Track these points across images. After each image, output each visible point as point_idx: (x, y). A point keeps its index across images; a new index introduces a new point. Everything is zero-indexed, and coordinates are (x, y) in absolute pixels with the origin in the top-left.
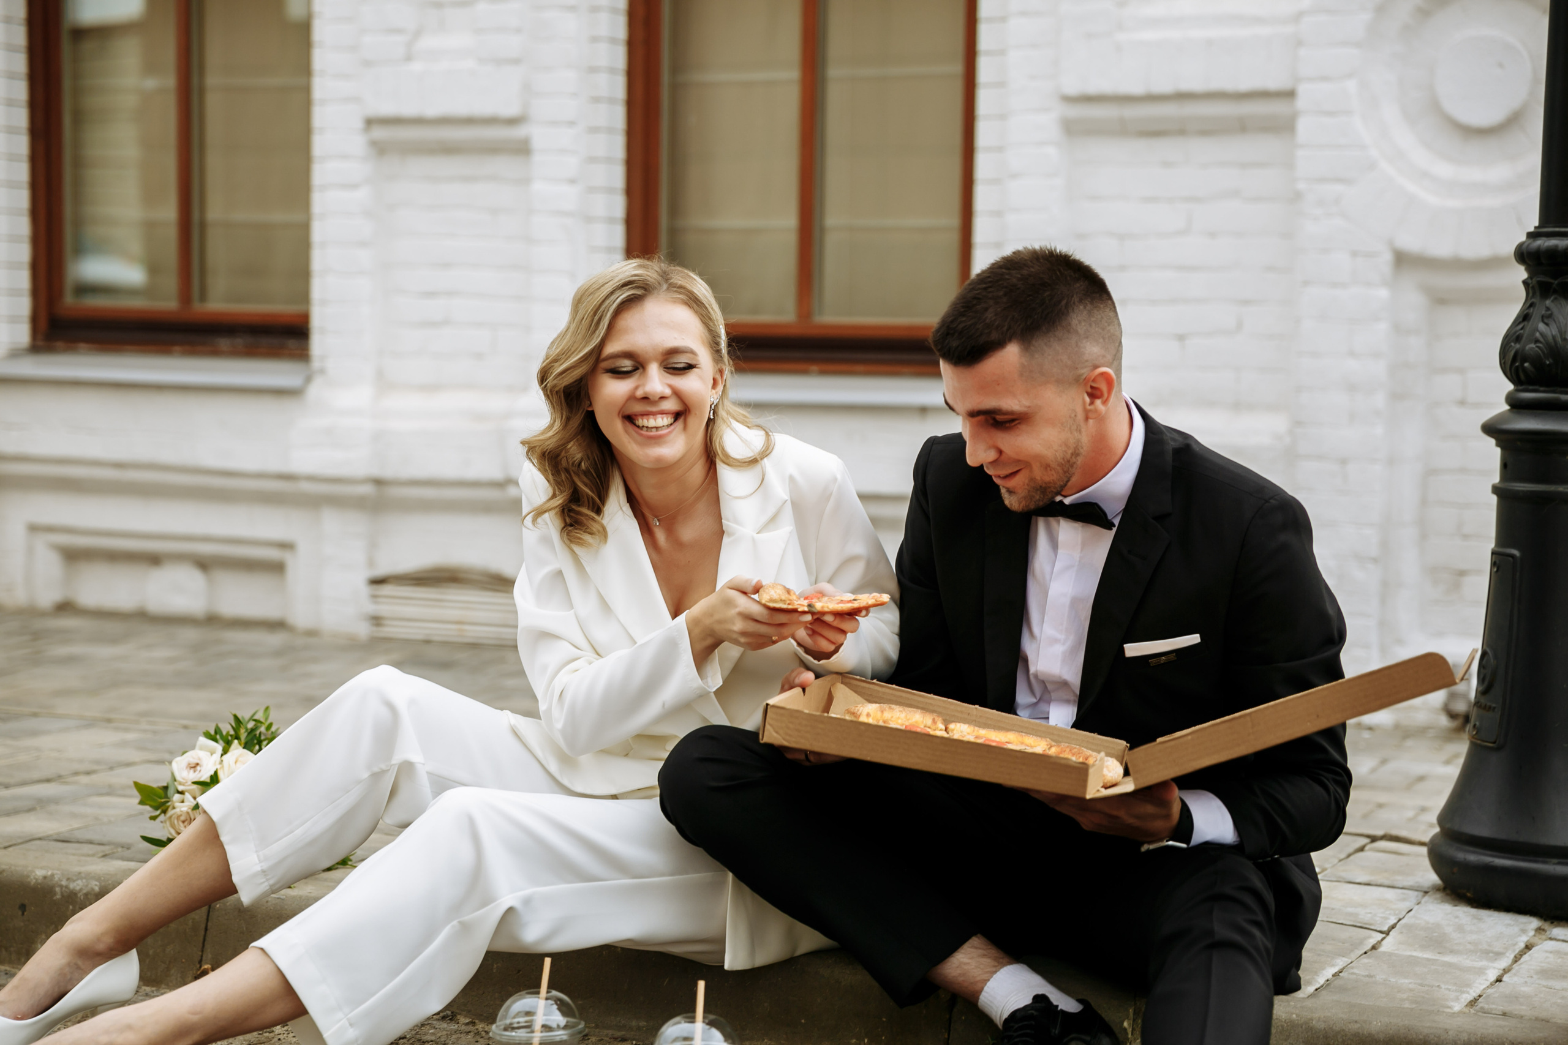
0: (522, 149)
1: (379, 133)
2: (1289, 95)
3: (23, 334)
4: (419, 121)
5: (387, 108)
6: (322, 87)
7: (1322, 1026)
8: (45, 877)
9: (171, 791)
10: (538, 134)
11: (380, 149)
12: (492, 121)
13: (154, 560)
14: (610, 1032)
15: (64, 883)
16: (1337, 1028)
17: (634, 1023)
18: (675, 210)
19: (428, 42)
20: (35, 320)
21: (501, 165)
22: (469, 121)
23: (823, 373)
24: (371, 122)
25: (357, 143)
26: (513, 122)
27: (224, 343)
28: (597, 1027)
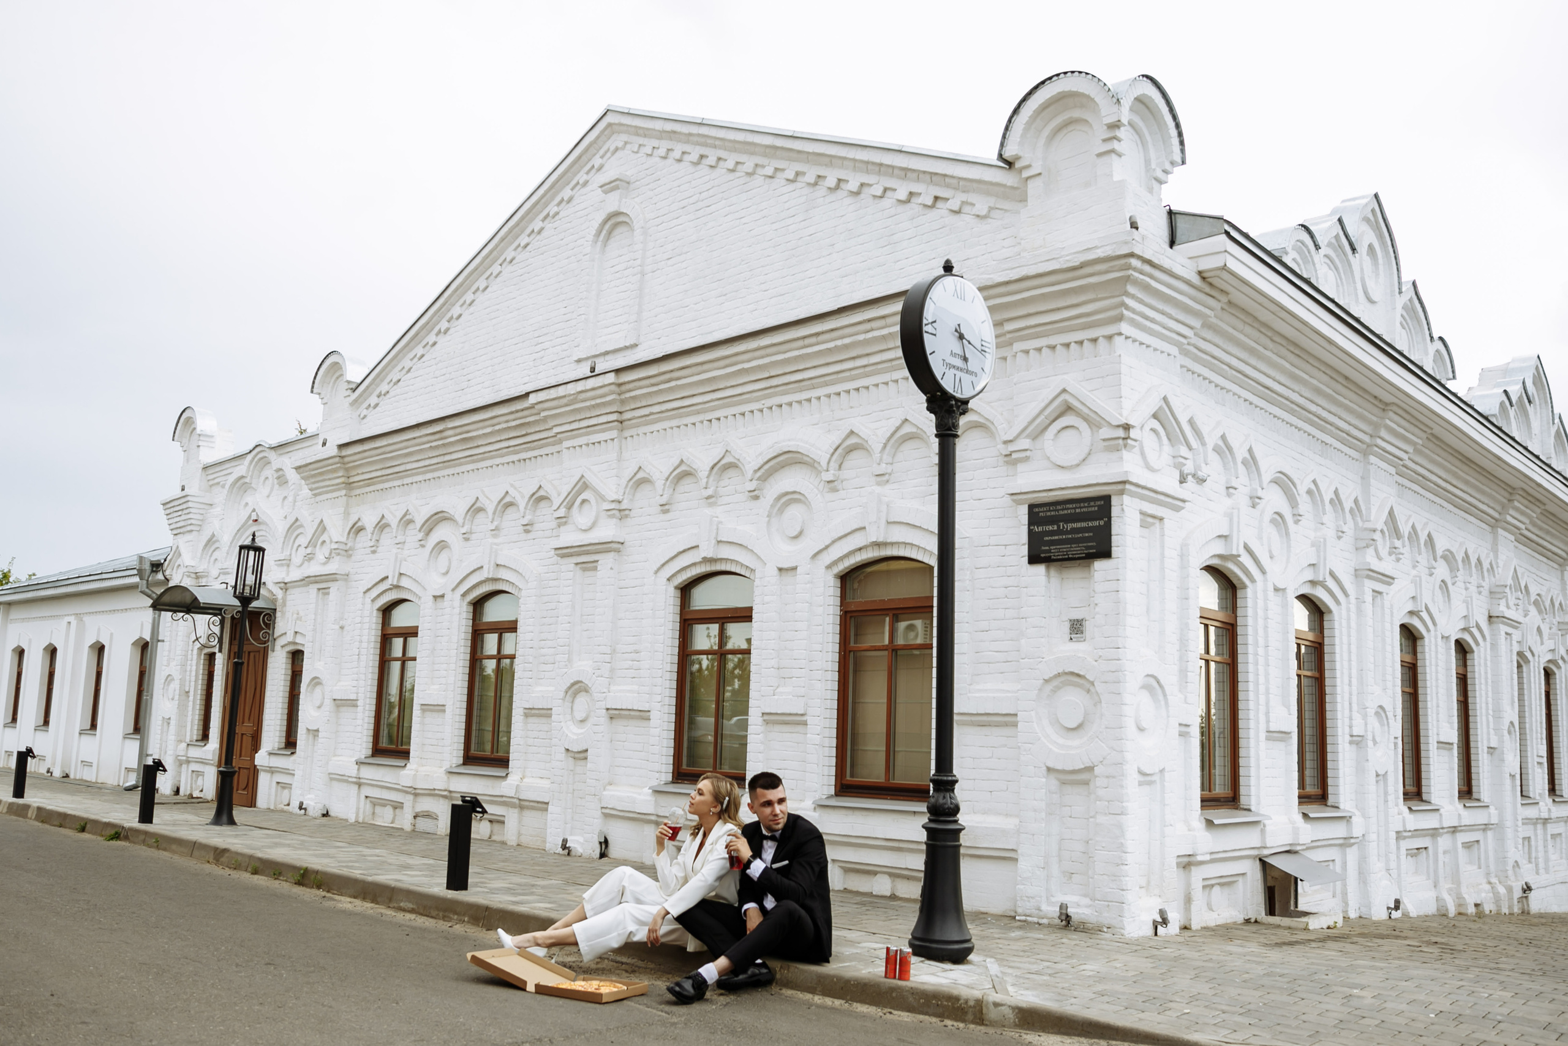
0: (805, 724)
1: (766, 717)
2: (1016, 715)
3: (670, 778)
4: (777, 714)
5: (767, 711)
6: (752, 703)
10: (809, 719)
11: (767, 722)
12: (796, 715)
19: (780, 690)
20: (673, 773)
21: (800, 728)
22: (790, 715)
23: (891, 799)
24: (764, 714)
25: (760, 720)
26: (802, 715)
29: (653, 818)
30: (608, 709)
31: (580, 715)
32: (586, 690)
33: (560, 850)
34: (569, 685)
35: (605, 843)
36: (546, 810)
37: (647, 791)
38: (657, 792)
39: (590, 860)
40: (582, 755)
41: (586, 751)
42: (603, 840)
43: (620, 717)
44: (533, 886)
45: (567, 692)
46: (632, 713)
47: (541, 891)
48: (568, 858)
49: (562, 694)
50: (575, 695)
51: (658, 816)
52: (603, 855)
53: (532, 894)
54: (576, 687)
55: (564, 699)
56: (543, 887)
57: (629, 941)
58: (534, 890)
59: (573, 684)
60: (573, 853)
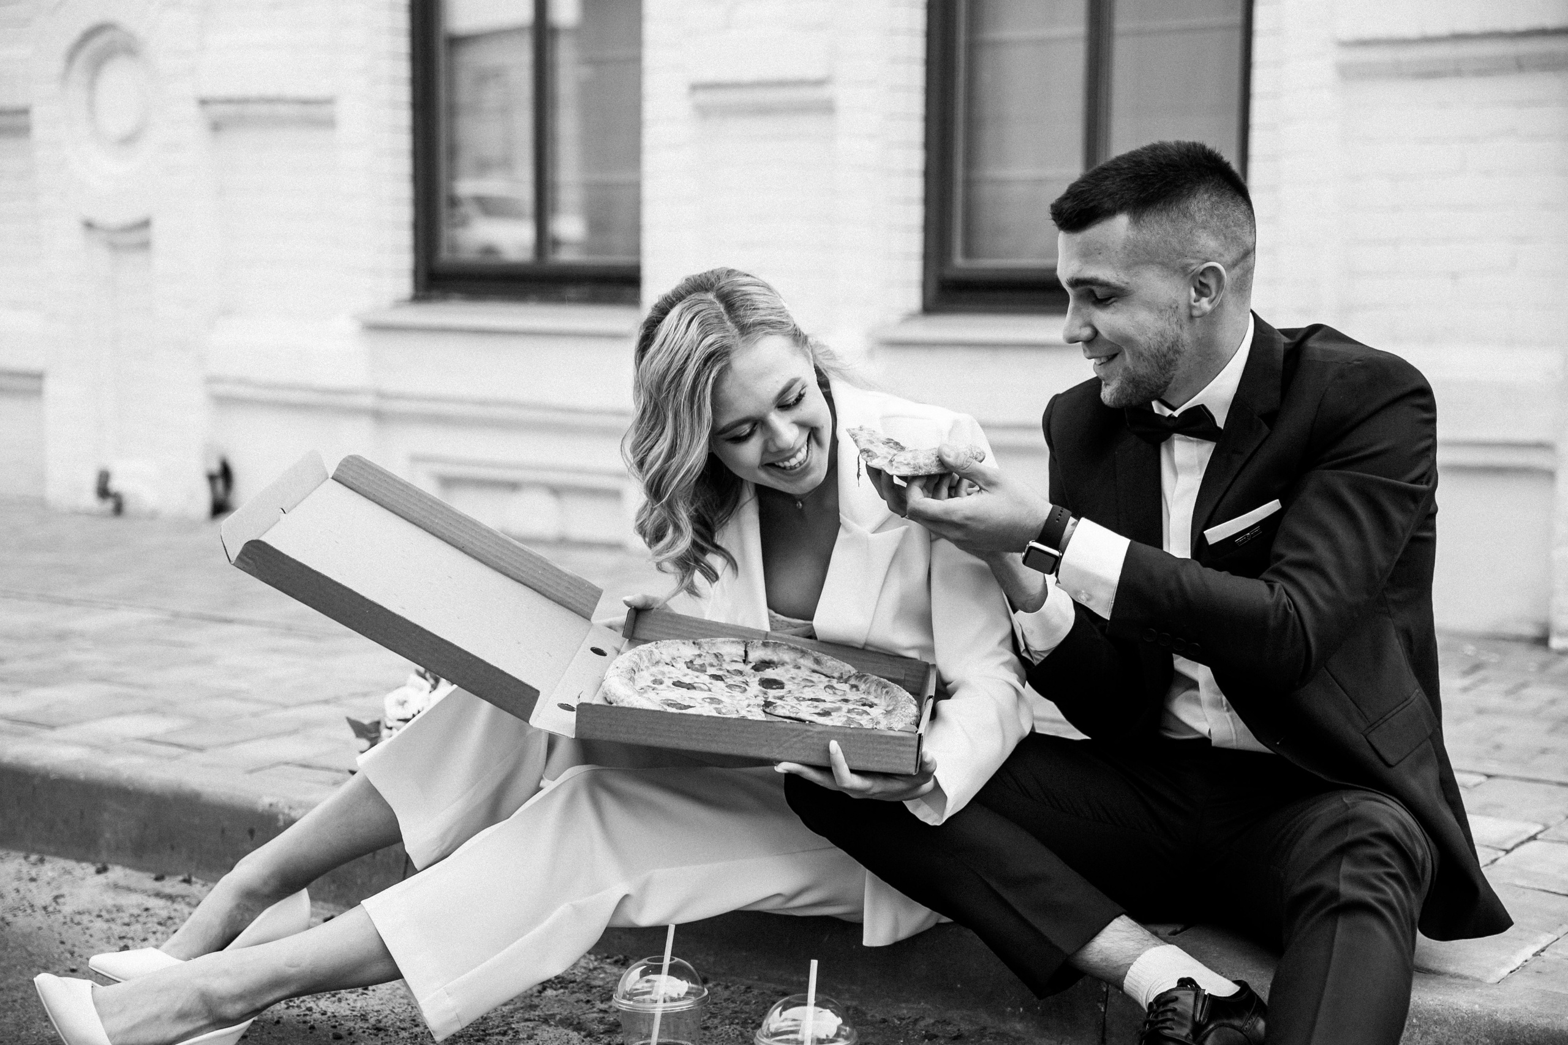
0: (828, 108)
1: (703, 97)
3: (406, 285)
4: (737, 85)
5: (709, 75)
6: (653, 56)
7: (1507, 1019)
8: (271, 805)
9: (382, 726)
10: (840, 93)
11: (704, 112)
12: (800, 83)
13: (514, 486)
14: (773, 986)
15: (286, 811)
16: (1524, 1023)
17: (795, 978)
18: (970, 162)
20: (416, 273)
21: (811, 123)
22: (782, 84)
24: (695, 88)
25: (683, 107)
26: (819, 83)
27: (571, 292)
28: (760, 979)
29: (368, 401)
30: (204, 102)
31: (117, 123)
32: (129, 48)
33: (89, 499)
34: (75, 34)
35: (224, 475)
36: (38, 393)
37: (345, 326)
38: (376, 328)
39: (183, 524)
40: (135, 237)
41: (145, 224)
42: (215, 467)
43: (242, 122)
44: (62, 636)
45: (71, 56)
46: (282, 110)
47: (96, 659)
48: (117, 523)
49: (56, 65)
50: (97, 64)
51: (381, 395)
52: (220, 508)
53: (69, 673)
54: (99, 42)
55: (64, 77)
56: (101, 639)
57: (620, 922)
58: (73, 656)
59: (90, 34)
60: (129, 506)
